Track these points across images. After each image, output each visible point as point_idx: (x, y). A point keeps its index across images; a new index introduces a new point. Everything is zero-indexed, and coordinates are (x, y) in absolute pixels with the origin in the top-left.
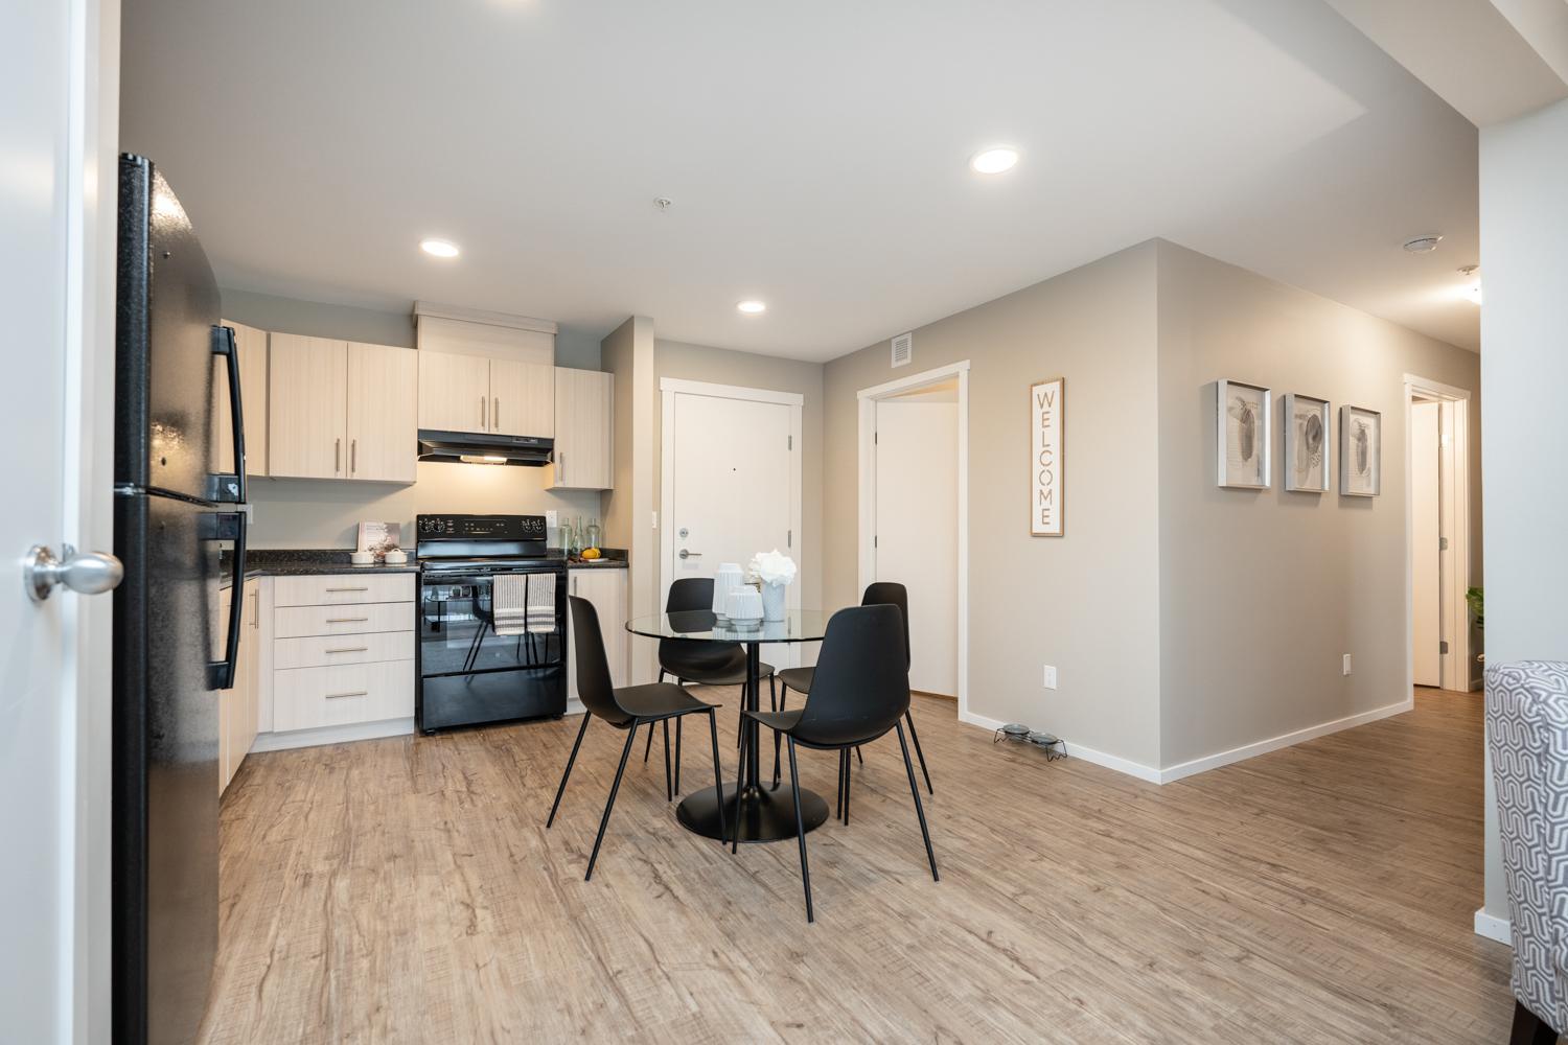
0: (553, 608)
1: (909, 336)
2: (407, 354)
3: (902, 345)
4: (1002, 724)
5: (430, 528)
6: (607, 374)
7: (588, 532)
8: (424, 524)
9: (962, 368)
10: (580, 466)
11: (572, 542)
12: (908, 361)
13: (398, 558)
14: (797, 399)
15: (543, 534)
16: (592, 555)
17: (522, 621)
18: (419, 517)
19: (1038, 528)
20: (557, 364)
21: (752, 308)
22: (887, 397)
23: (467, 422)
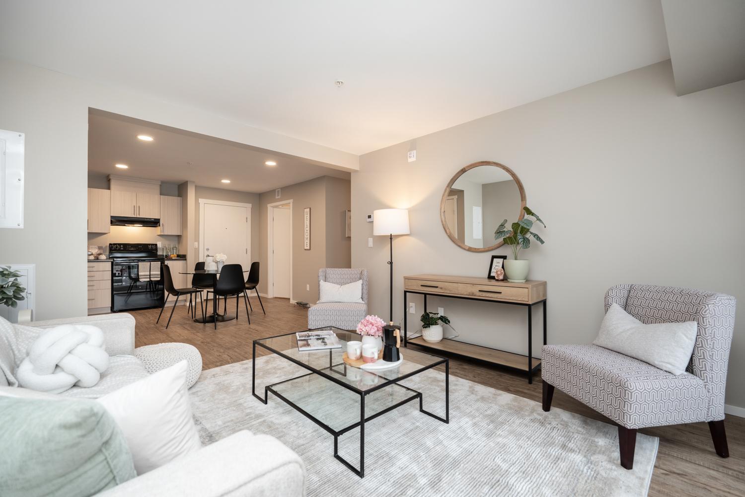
0: (159, 273)
1: (280, 189)
2: (106, 192)
3: (278, 191)
4: (296, 302)
5: (114, 248)
6: (179, 198)
7: (173, 249)
8: (112, 247)
9: (291, 201)
10: (170, 226)
11: (167, 252)
12: (279, 197)
13: (103, 257)
14: (250, 205)
15: (156, 249)
16: (174, 256)
17: (149, 277)
18: (110, 244)
19: (305, 248)
20: (161, 194)
21: (226, 181)
22: (277, 207)
23: (129, 214)
